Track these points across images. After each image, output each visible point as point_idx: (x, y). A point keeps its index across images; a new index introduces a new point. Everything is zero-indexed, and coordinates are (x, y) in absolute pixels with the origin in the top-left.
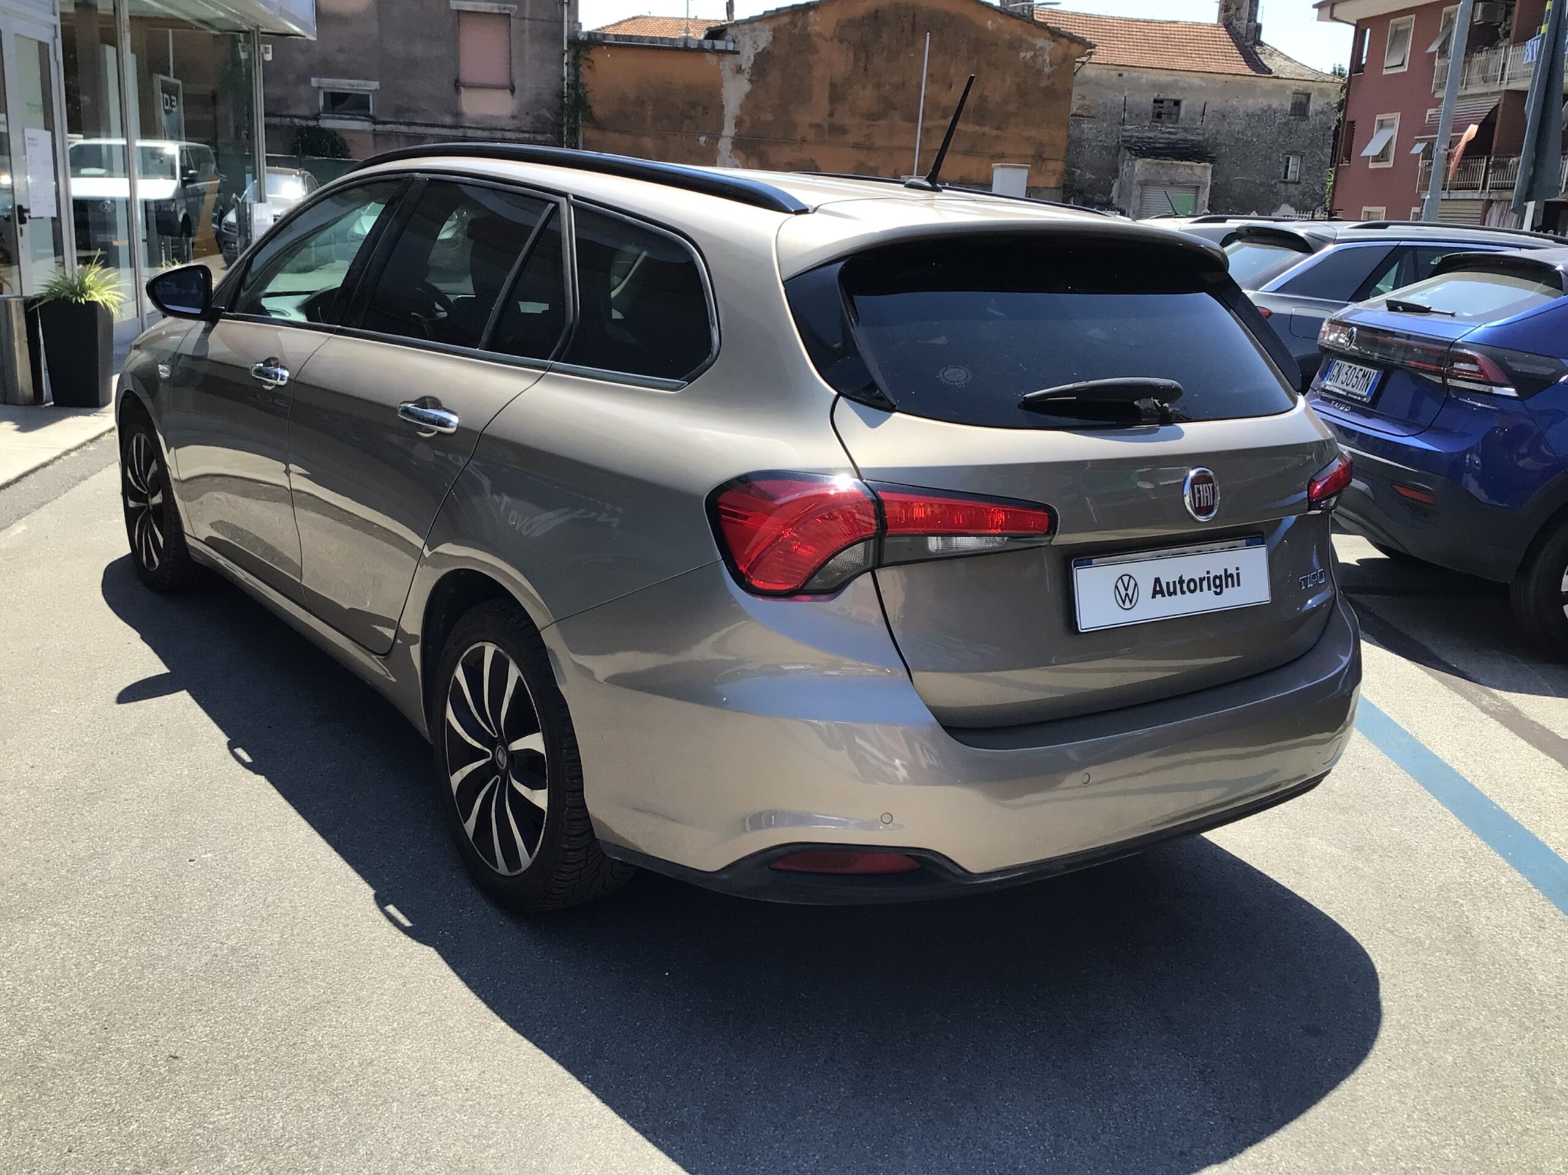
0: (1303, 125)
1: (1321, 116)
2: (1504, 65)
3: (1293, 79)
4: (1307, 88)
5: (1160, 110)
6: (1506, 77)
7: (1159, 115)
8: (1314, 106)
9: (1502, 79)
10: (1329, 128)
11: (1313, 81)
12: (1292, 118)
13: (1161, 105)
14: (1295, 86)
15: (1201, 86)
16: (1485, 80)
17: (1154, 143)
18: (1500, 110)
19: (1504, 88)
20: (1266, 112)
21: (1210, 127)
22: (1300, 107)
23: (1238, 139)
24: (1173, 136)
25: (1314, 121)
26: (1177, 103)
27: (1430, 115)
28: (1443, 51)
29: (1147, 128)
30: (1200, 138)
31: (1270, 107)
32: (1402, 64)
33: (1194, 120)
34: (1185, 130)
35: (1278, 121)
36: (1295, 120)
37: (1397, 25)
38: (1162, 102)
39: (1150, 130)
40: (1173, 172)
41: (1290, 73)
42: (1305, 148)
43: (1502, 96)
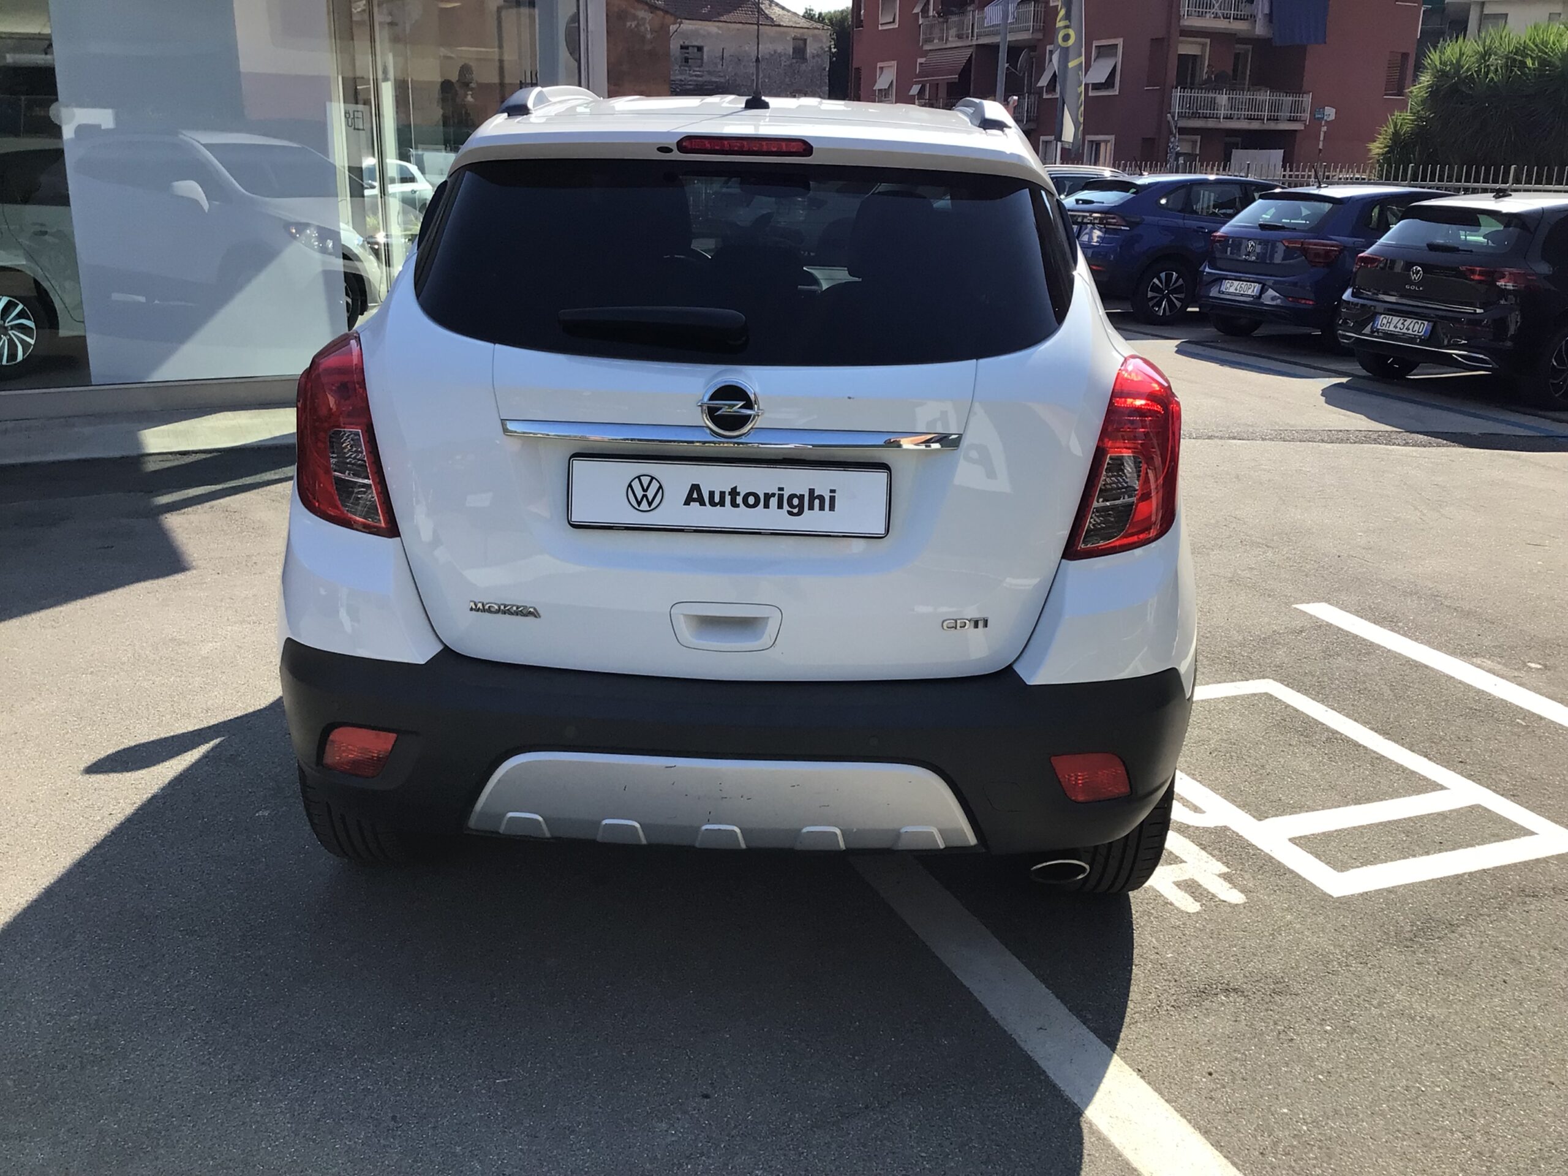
0: (803, 67)
1: (816, 58)
2: (973, 25)
3: (792, 27)
4: (803, 34)
5: (686, 55)
6: (975, 35)
7: (686, 60)
8: (811, 49)
9: (972, 36)
10: (825, 69)
11: (808, 28)
12: (794, 61)
13: (687, 51)
14: (793, 33)
15: (718, 34)
16: (960, 37)
17: (685, 85)
18: (973, 61)
19: (974, 43)
20: (772, 55)
21: (729, 70)
22: (799, 51)
23: (753, 80)
25: (812, 62)
26: (700, 49)
27: (921, 64)
28: (925, 11)
29: (677, 72)
30: (722, 80)
31: (775, 52)
32: (894, 21)
33: (716, 65)
34: (709, 73)
35: (783, 64)
36: (797, 62)
38: (687, 48)
39: (681, 74)
41: (789, 21)
42: (807, 86)
43: (973, 49)
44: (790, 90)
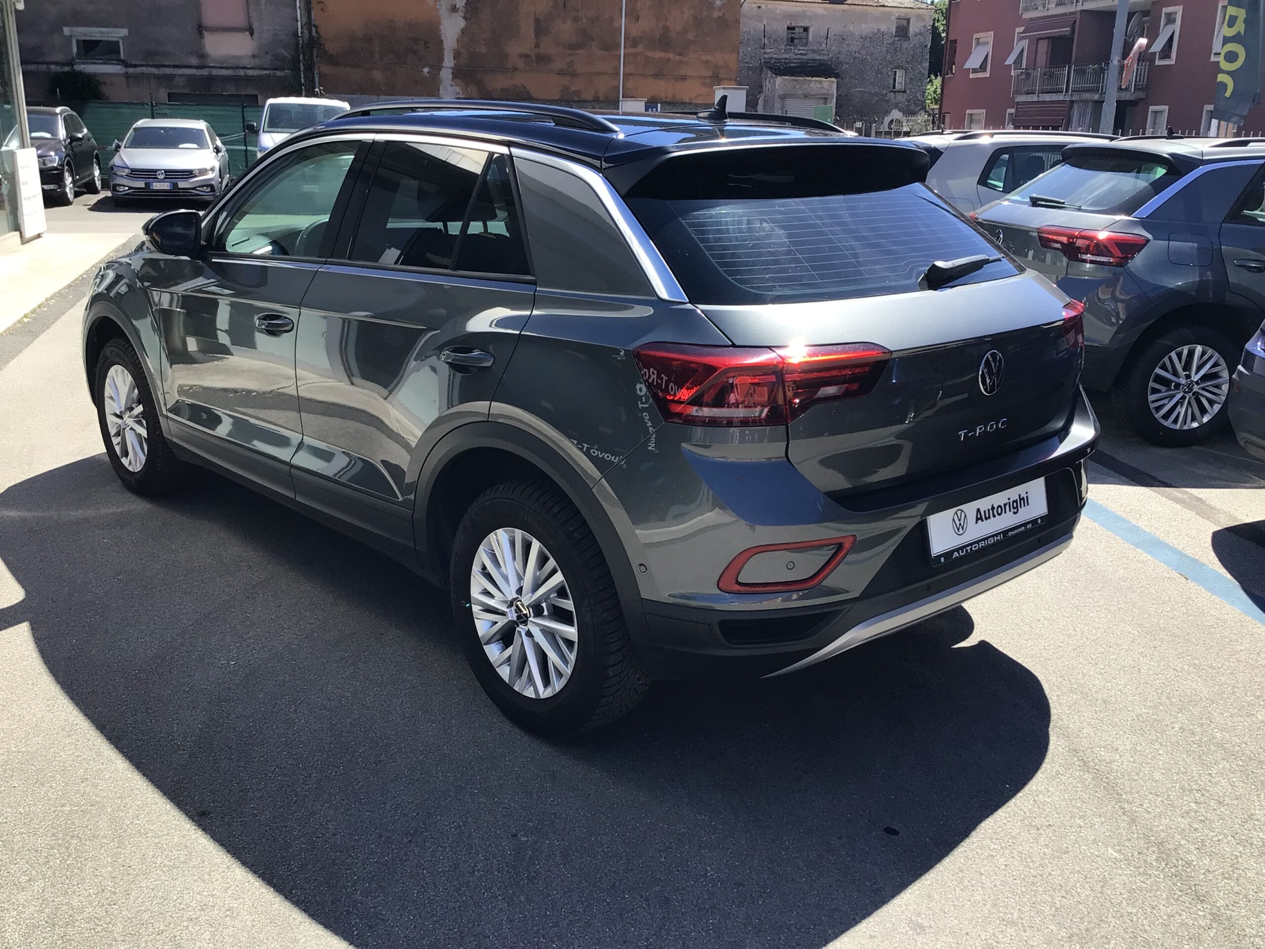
0: (905, 44)
1: (919, 37)
3: (896, 7)
4: (907, 13)
5: (793, 35)
7: (792, 40)
8: (913, 29)
9: (1077, 1)
10: (926, 46)
11: (912, 8)
12: (897, 39)
13: (793, 31)
14: (897, 13)
15: (824, 15)
16: (1062, 3)
17: (789, 63)
18: (1078, 29)
19: (1079, 8)
20: (876, 34)
21: (833, 48)
22: (902, 31)
23: (855, 58)
24: (805, 57)
26: (806, 29)
27: (1019, 33)
29: (783, 51)
30: (826, 58)
31: (879, 30)
33: (820, 43)
34: (813, 51)
35: (886, 42)
38: (793, 28)
39: (786, 53)
40: (807, 87)
41: (893, 2)
42: (908, 63)
43: (1078, 16)
44: (892, 67)
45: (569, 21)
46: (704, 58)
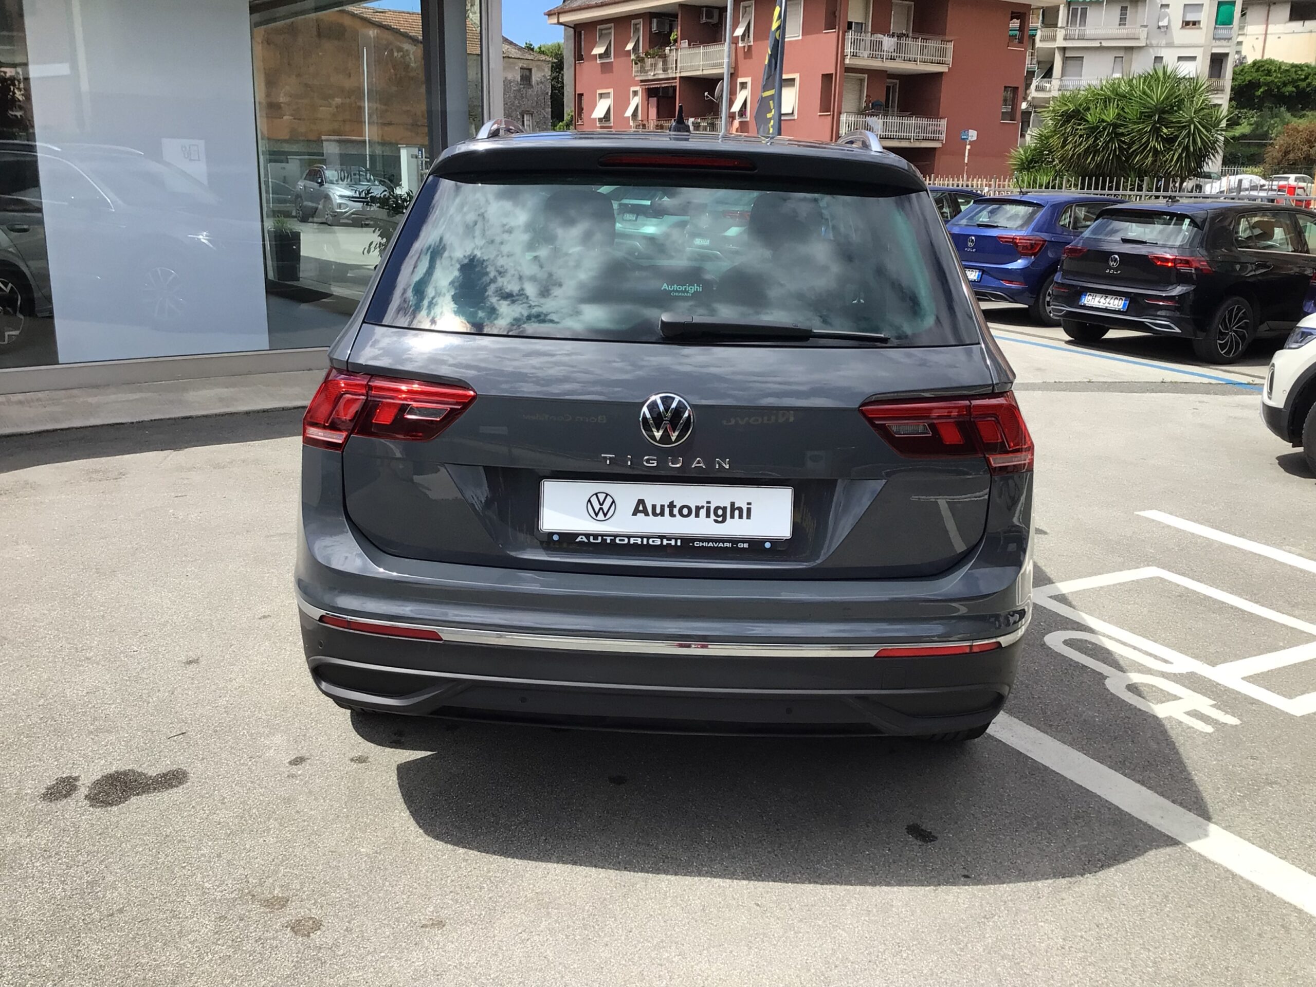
0: (530, 91)
1: (541, 85)
2: (676, 60)
3: (519, 59)
4: (528, 65)
6: (678, 68)
8: (536, 77)
9: (676, 70)
10: (547, 93)
11: (533, 60)
12: (522, 86)
14: (520, 64)
16: (665, 70)
18: (678, 89)
19: (678, 75)
22: (526, 78)
25: (536, 88)
27: (633, 91)
35: (513, 89)
36: (524, 88)
37: (602, 30)
41: (516, 54)
42: (533, 108)
43: (678, 80)
44: (520, 110)
45: (294, 77)
46: (405, 108)
